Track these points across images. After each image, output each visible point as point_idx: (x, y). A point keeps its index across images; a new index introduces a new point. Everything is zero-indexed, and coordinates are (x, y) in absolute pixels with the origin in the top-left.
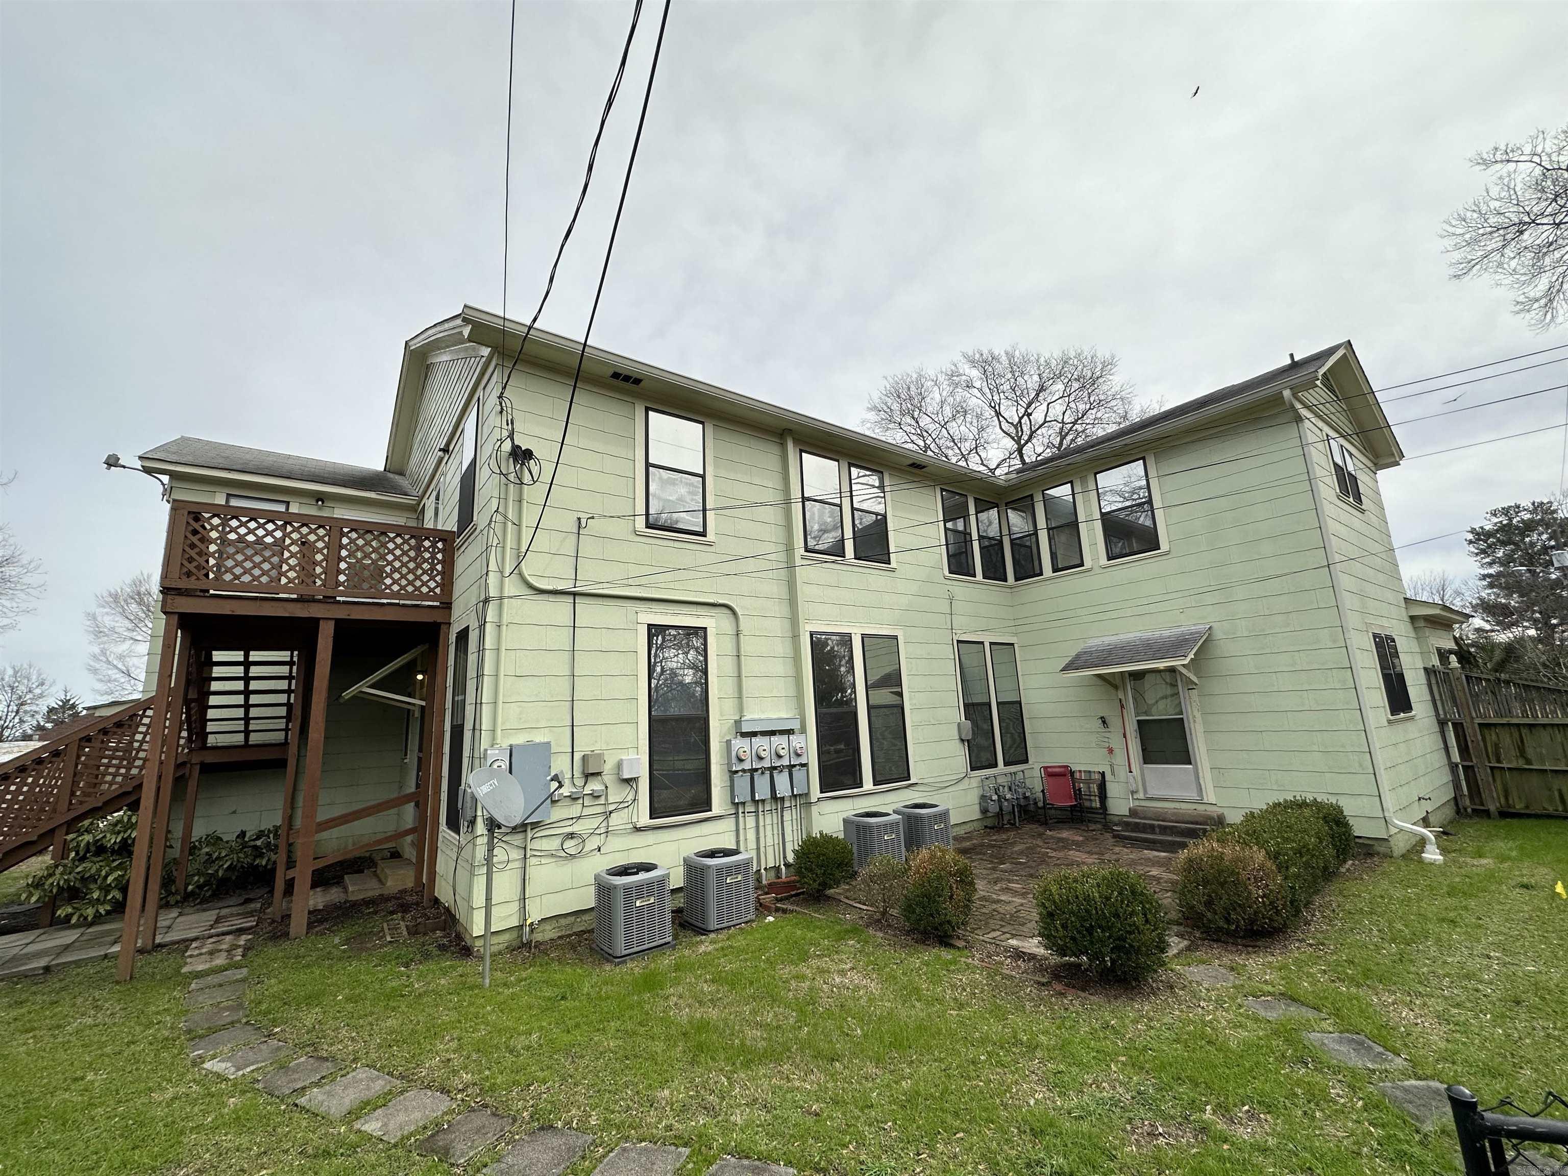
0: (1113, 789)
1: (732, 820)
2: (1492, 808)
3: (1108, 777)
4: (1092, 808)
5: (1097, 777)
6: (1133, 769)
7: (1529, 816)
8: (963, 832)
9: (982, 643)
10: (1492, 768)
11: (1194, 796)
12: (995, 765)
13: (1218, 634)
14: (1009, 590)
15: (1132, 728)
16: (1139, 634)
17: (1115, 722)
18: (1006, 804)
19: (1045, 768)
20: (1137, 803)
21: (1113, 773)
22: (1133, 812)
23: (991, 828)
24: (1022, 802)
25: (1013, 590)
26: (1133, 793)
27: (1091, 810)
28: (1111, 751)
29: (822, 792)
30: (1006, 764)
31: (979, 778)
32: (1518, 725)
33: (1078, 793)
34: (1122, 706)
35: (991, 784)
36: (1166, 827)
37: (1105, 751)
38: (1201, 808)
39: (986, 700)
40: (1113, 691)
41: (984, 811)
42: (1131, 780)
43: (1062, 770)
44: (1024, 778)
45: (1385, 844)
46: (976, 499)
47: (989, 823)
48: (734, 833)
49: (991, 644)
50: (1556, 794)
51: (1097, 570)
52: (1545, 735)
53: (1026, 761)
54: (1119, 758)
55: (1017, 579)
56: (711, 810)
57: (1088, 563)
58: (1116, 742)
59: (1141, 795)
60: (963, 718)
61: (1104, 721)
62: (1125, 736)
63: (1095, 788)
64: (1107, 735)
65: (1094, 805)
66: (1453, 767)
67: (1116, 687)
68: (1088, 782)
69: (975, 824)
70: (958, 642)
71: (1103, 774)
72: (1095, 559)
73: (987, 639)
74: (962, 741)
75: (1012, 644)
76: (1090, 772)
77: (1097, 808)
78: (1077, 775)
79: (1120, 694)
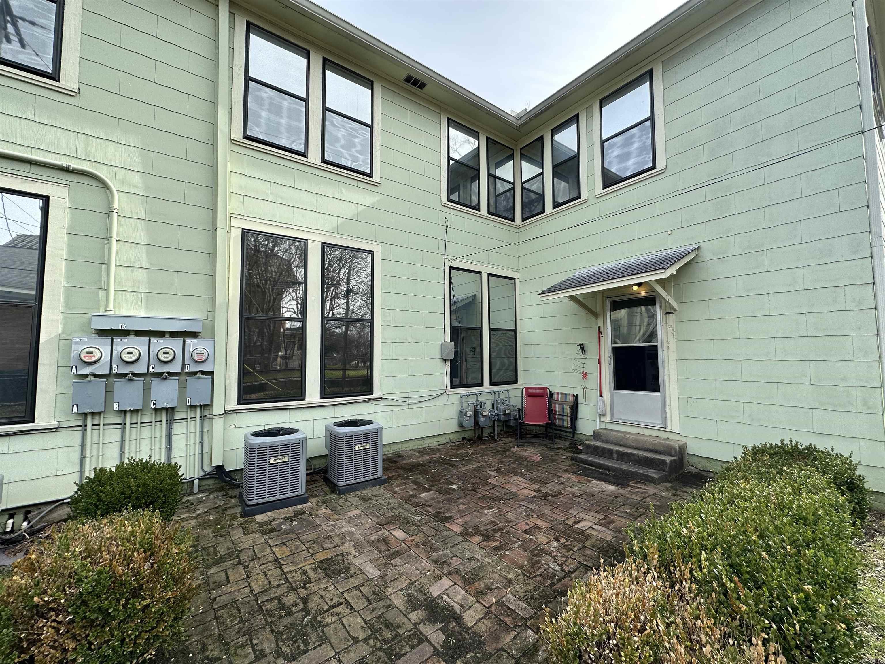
0: (583, 411)
3: (581, 400)
4: (563, 427)
5: (571, 399)
6: (604, 394)
8: (436, 443)
9: (480, 273)
11: (658, 422)
12: (481, 384)
14: (517, 231)
15: (607, 354)
17: (592, 348)
18: (483, 419)
19: (527, 389)
20: (603, 426)
21: (585, 397)
22: (597, 435)
23: (469, 440)
24: (502, 418)
25: (520, 230)
26: (600, 416)
27: (561, 428)
28: (585, 376)
29: (239, 403)
30: (492, 384)
31: (459, 396)
33: (552, 412)
34: (600, 334)
35: (471, 401)
36: (624, 454)
37: (580, 376)
38: (663, 436)
40: (594, 319)
41: (461, 425)
42: (600, 404)
43: (541, 391)
44: (509, 397)
46: (488, 138)
47: (468, 435)
49: (489, 275)
51: (592, 201)
53: (515, 382)
54: (592, 383)
55: (523, 220)
56: (33, 422)
58: (592, 368)
59: (608, 419)
60: (448, 339)
61: (582, 347)
62: (599, 362)
63: (567, 409)
64: (583, 361)
65: (565, 424)
67: (596, 315)
68: (562, 404)
69: (452, 437)
70: (451, 268)
71: (577, 397)
72: (591, 190)
73: (485, 270)
74: (445, 360)
75: (514, 279)
76: (566, 394)
77: (567, 428)
78: (555, 397)
79: (600, 323)
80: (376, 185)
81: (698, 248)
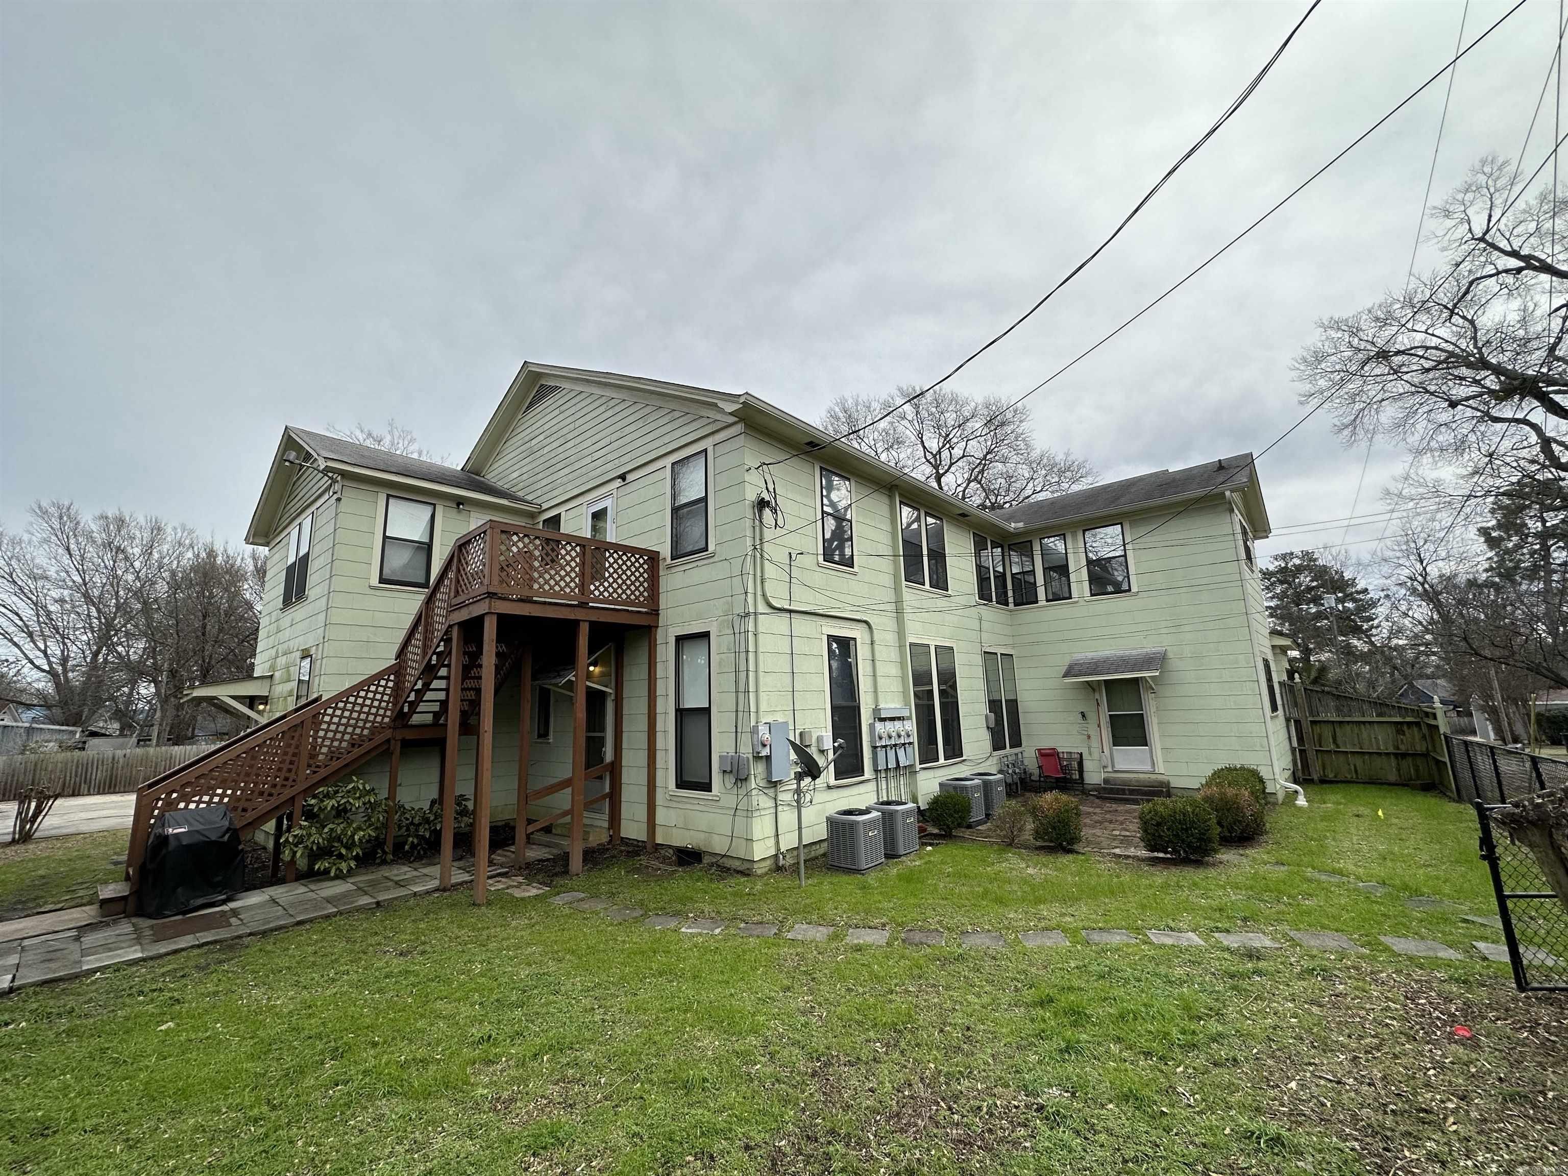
0: (1088, 765)
1: (874, 783)
2: (1315, 777)
3: (1085, 756)
4: (1074, 779)
5: (1077, 756)
6: (1105, 750)
7: (1337, 782)
9: (996, 654)
10: (1316, 751)
11: (1148, 768)
12: (1005, 748)
13: (1170, 655)
14: (1012, 615)
15: (1105, 720)
16: (1112, 652)
17: (1091, 716)
18: (1012, 776)
19: (1039, 750)
20: (1107, 775)
21: (1089, 754)
22: (1106, 781)
24: (1022, 776)
25: (1015, 613)
26: (1105, 767)
27: (1075, 782)
28: (1089, 737)
29: (920, 764)
30: (1011, 747)
31: (997, 757)
32: (1333, 722)
33: (1062, 767)
34: (1098, 705)
35: (1004, 761)
36: (1134, 790)
37: (1086, 737)
38: (1153, 777)
39: (998, 698)
40: (1091, 694)
42: (1103, 758)
43: (1051, 751)
44: (1021, 758)
45: (1273, 796)
46: (991, 541)
48: (875, 793)
49: (1002, 654)
50: (1353, 768)
51: (1082, 602)
52: (1348, 728)
53: (1023, 743)
54: (1094, 743)
55: (1016, 605)
56: (863, 775)
57: (1075, 596)
58: (1093, 731)
59: (1110, 769)
60: (988, 711)
61: (1083, 715)
62: (1099, 726)
63: (1075, 765)
64: (1086, 725)
65: (1074, 777)
66: (1293, 750)
67: (1094, 690)
68: (1070, 760)
70: (984, 653)
71: (1081, 754)
72: (1081, 594)
73: (1000, 651)
74: (988, 728)
75: (1012, 655)
76: (1071, 752)
77: (1077, 779)
78: (1061, 755)
79: (1097, 696)
80: (950, 596)
81: (1165, 649)
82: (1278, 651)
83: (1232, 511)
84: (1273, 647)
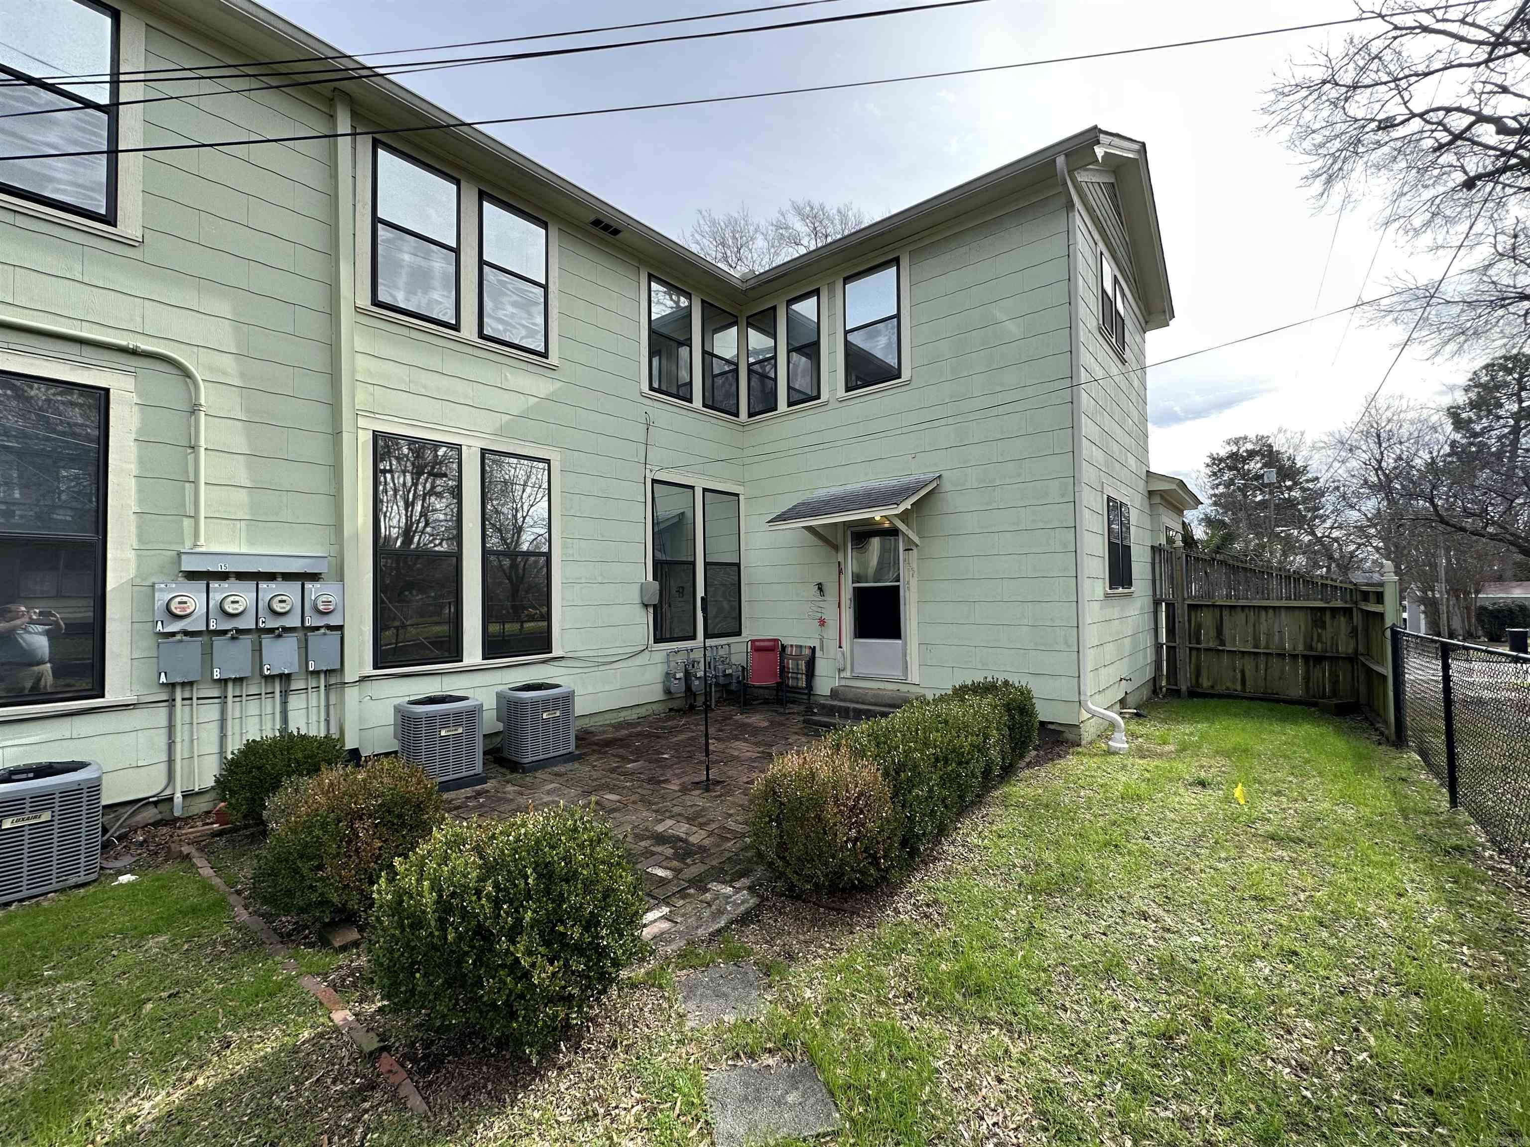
0: (822, 667)
2: (1184, 688)
3: (818, 653)
4: (797, 688)
5: (807, 652)
6: (844, 645)
7: (1212, 696)
8: (635, 716)
9: (692, 488)
10: (1191, 649)
11: (898, 673)
12: (693, 637)
13: (947, 485)
14: (741, 429)
15: (847, 595)
16: (864, 484)
17: (831, 589)
18: (697, 683)
19: (753, 641)
20: (843, 683)
21: (822, 649)
22: (834, 694)
23: (678, 711)
24: (722, 681)
25: (746, 428)
26: (840, 671)
27: (796, 690)
28: (822, 623)
29: (376, 667)
30: (707, 636)
31: (665, 653)
32: (1221, 607)
33: (783, 669)
34: (840, 572)
35: (680, 659)
37: (816, 623)
38: (904, 688)
39: (691, 559)
40: (833, 552)
41: (668, 692)
42: (839, 655)
43: (772, 643)
44: (730, 654)
45: (1075, 729)
46: (703, 301)
47: (675, 705)
49: (705, 490)
50: (1239, 676)
51: (833, 404)
52: (1240, 617)
53: (739, 633)
54: (831, 633)
55: (750, 415)
56: (103, 696)
57: (824, 396)
58: (830, 614)
59: (847, 673)
60: (650, 577)
61: (820, 587)
62: (839, 607)
63: (803, 665)
64: (822, 604)
65: (799, 684)
66: (1158, 647)
67: (836, 548)
68: (796, 658)
69: (654, 707)
70: (654, 481)
71: (813, 650)
72: (833, 390)
73: (700, 484)
74: (646, 606)
75: (737, 495)
76: (801, 646)
77: (802, 688)
78: (788, 651)
79: (841, 558)
80: (553, 368)
81: (940, 477)
82: (1157, 500)
83: (1070, 206)
84: (1151, 493)
